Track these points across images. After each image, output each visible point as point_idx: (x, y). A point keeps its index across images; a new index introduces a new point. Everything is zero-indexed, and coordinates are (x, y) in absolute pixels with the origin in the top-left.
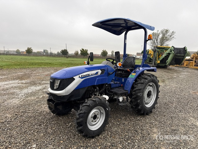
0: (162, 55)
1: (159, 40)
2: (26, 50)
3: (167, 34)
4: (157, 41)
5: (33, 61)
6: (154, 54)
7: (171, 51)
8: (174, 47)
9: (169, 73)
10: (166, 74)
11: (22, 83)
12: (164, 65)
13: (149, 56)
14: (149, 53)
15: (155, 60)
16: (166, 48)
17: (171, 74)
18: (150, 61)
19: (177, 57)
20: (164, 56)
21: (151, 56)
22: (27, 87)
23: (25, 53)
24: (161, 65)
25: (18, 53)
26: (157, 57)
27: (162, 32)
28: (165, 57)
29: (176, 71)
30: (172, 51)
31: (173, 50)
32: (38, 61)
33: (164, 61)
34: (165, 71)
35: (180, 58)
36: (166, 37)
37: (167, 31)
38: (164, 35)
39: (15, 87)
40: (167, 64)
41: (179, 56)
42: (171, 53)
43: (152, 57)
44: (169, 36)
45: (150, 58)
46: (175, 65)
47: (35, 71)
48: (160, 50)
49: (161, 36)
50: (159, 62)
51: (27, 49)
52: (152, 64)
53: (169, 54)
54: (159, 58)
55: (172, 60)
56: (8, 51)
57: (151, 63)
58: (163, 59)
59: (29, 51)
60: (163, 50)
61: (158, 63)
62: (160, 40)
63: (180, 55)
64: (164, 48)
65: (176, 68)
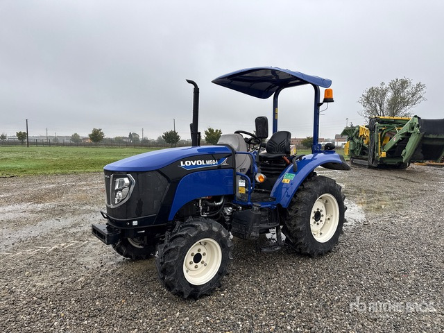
0: (391, 138)
1: (386, 105)
2: (90, 135)
3: (406, 90)
4: (380, 106)
5: (97, 158)
6: (370, 135)
7: (413, 128)
8: (419, 118)
9: (410, 181)
10: (402, 183)
11: (32, 212)
12: (396, 161)
13: (361, 142)
14: (360, 134)
15: (375, 150)
16: (399, 122)
17: (414, 184)
18: (362, 153)
19: (427, 142)
20: (395, 140)
21: (365, 142)
22: (34, 222)
23: (89, 141)
24: (389, 162)
25: (76, 141)
26: (377, 143)
27: (393, 86)
28: (399, 141)
29: (427, 177)
30: (416, 128)
31: (418, 126)
32: (108, 158)
33: (396, 151)
34: (398, 175)
35: (435, 143)
36: (404, 98)
37: (404, 84)
38: (397, 92)
39: (9, 221)
40: (404, 160)
41: (433, 139)
42: (411, 132)
43: (368, 144)
44: (408, 94)
45: (363, 146)
46: (427, 162)
47: (85, 179)
48: (386, 125)
49: (390, 95)
50: (384, 154)
51: (91, 133)
52: (366, 159)
53: (408, 135)
54: (383, 146)
55: (416, 150)
56: (56, 139)
57: (365, 157)
58: (394, 147)
59: (96, 137)
60: (393, 125)
61: (382, 158)
62: (389, 105)
63: (435, 136)
64: (395, 122)
65: (429, 170)
